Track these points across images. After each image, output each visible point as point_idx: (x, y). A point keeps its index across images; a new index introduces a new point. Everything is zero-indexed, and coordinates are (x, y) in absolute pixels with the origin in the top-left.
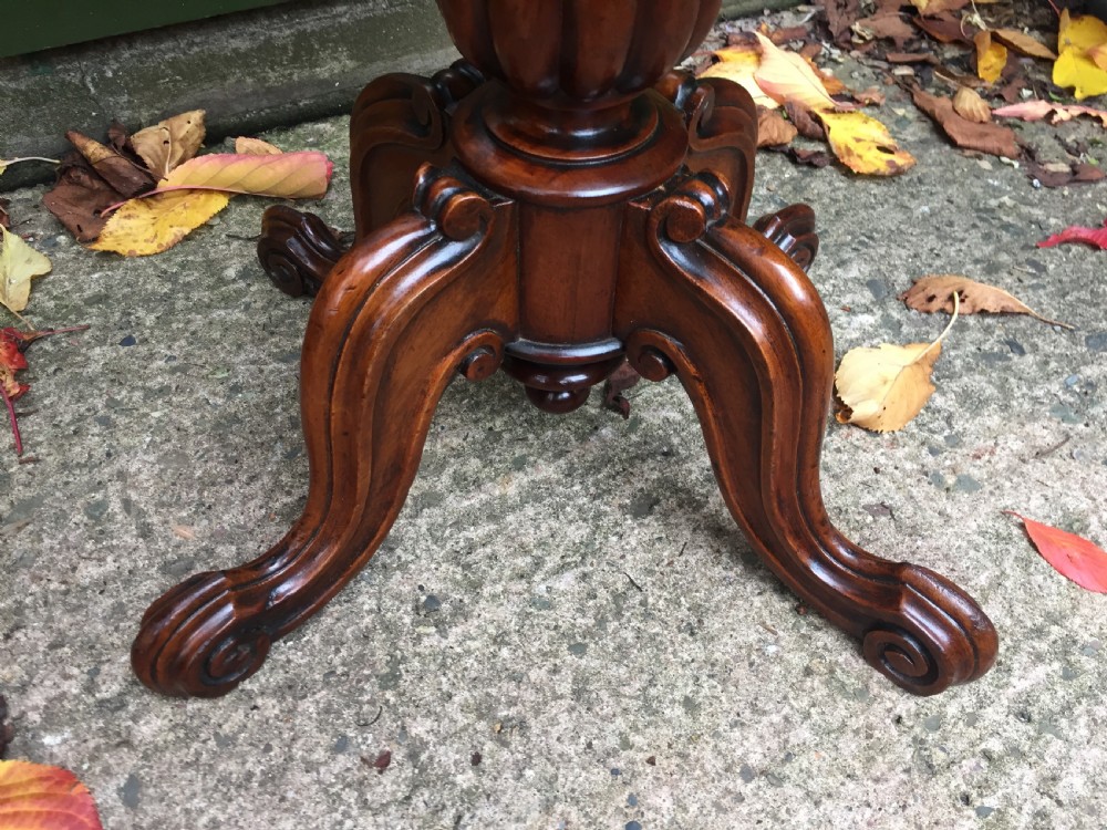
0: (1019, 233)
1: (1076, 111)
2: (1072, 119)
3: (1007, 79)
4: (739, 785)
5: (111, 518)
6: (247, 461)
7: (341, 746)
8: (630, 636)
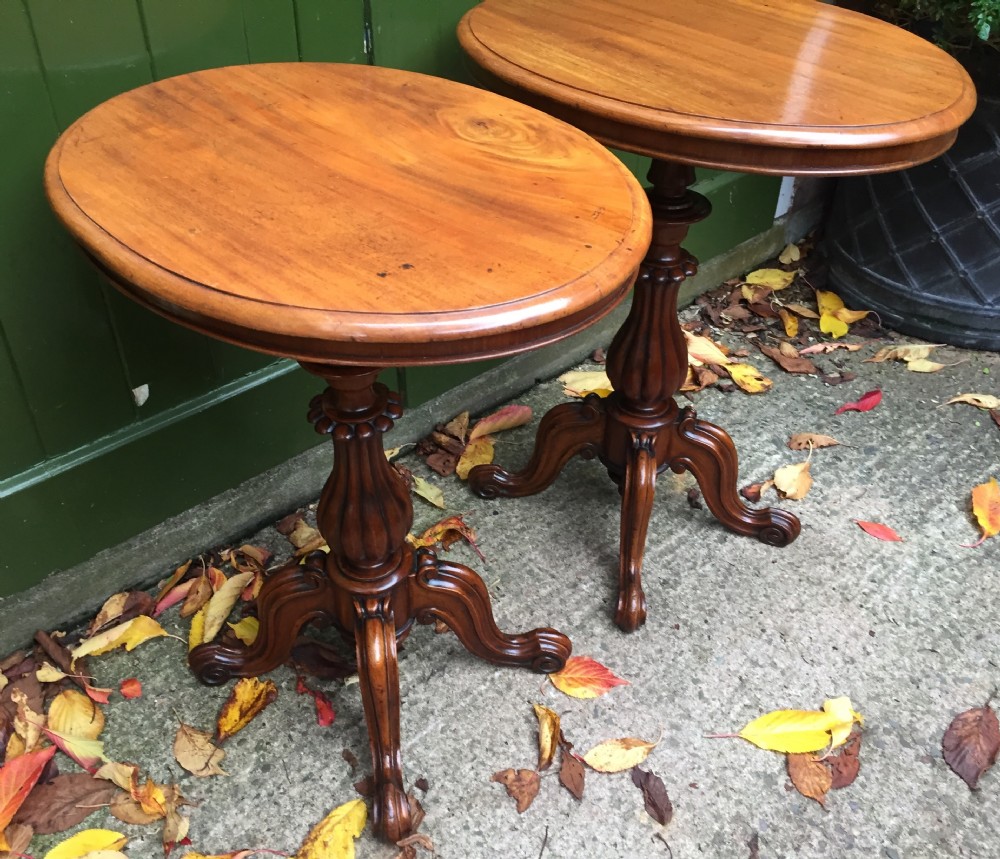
0: (826, 409)
1: (835, 346)
2: (835, 350)
3: (800, 333)
4: (791, 614)
5: (538, 574)
6: (573, 548)
7: (661, 625)
8: (738, 580)
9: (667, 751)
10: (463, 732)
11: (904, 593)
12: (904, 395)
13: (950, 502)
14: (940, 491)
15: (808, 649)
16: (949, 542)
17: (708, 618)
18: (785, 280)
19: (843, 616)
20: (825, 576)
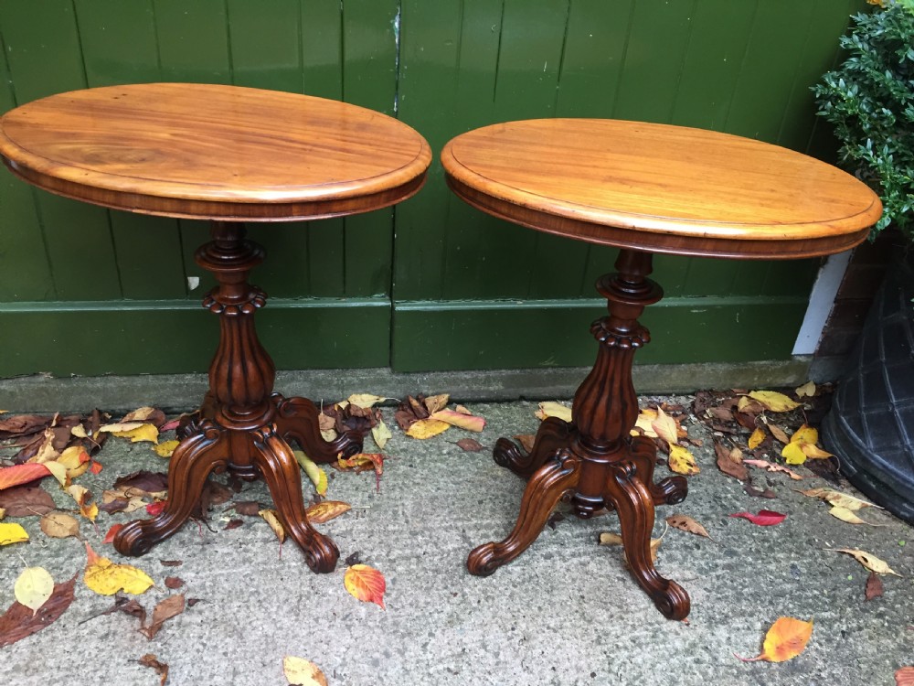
0: (726, 509)
1: (779, 468)
2: (777, 471)
3: (760, 448)
4: (545, 629)
5: (399, 515)
7: (446, 588)
8: (530, 588)
9: (366, 666)
10: (255, 583)
11: (650, 662)
12: (806, 527)
13: (759, 620)
14: (760, 608)
15: (533, 658)
16: (727, 647)
17: (483, 600)
18: (787, 407)
19: (583, 651)
20: (597, 618)
